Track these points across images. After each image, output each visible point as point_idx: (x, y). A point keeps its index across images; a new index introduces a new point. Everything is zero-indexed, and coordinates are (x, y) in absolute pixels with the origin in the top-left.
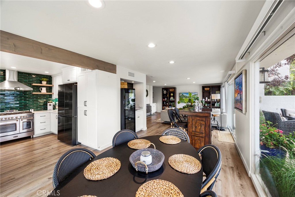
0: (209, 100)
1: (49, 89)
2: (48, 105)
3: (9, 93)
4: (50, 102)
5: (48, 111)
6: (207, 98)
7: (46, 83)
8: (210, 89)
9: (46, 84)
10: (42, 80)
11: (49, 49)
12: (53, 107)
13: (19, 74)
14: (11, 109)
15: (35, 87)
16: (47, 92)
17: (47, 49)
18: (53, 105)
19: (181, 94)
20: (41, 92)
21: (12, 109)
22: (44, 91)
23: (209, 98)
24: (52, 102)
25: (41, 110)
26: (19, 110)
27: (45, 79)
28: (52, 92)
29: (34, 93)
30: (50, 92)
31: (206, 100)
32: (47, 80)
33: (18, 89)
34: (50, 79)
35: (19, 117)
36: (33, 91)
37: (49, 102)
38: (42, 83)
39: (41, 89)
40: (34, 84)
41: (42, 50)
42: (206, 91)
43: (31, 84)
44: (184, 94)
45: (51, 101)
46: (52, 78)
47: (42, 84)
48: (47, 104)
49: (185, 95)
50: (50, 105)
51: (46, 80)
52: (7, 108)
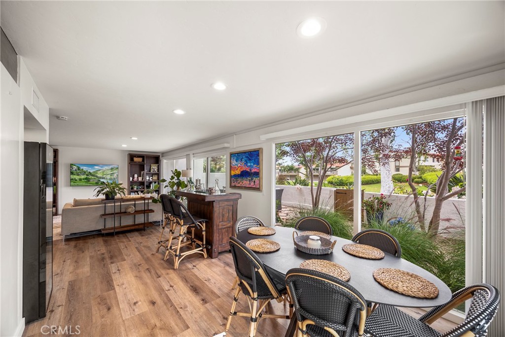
0: (140, 179)
6: (136, 176)
8: (143, 161)
19: (75, 168)
23: (139, 175)
31: (136, 179)
42: (136, 162)
44: (81, 168)
49: (85, 168)
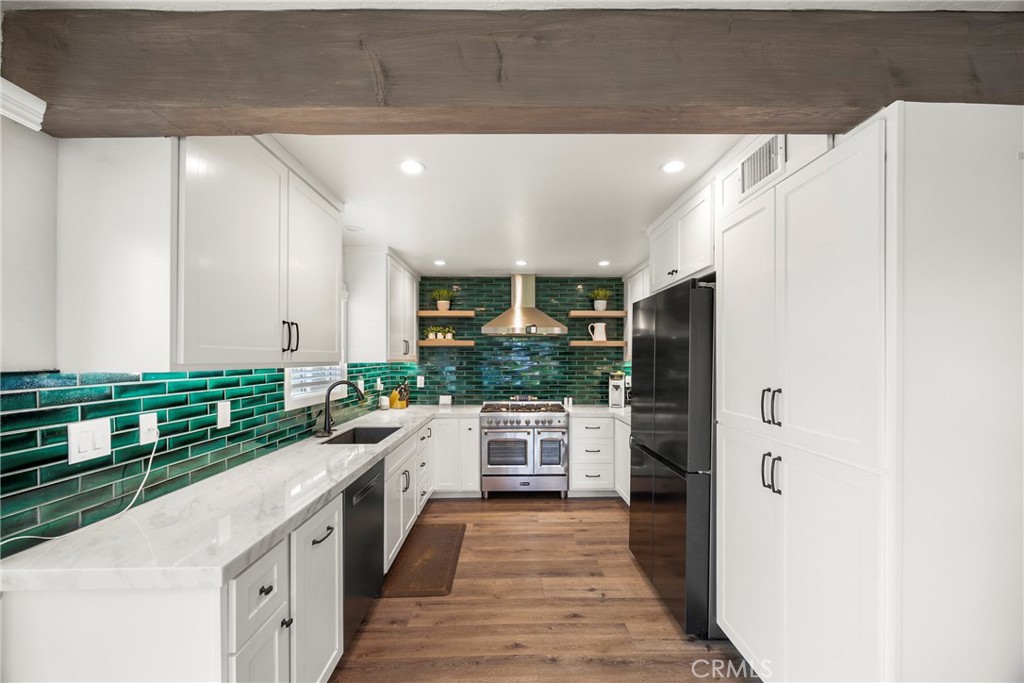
1: (615, 327)
2: (611, 387)
3: (519, 344)
4: (618, 376)
5: (610, 409)
7: (605, 307)
9: (607, 310)
10: (593, 296)
11: (538, 37)
12: (626, 393)
13: (541, 285)
14: (523, 393)
15: (577, 323)
16: (608, 339)
17: (529, 41)
18: (626, 388)
20: (591, 339)
21: (525, 391)
22: (600, 334)
24: (621, 376)
25: (593, 403)
26: (540, 398)
27: (601, 292)
28: (622, 339)
29: (574, 343)
30: (617, 339)
32: (608, 293)
33: (533, 330)
34: (617, 290)
35: (532, 424)
36: (572, 335)
37: (613, 377)
38: (596, 306)
39: (593, 329)
40: (573, 313)
41: (501, 58)
43: (567, 315)
45: (619, 373)
46: (623, 285)
47: (594, 309)
48: (608, 383)
50: (617, 387)
51: (605, 296)
52: (517, 390)
